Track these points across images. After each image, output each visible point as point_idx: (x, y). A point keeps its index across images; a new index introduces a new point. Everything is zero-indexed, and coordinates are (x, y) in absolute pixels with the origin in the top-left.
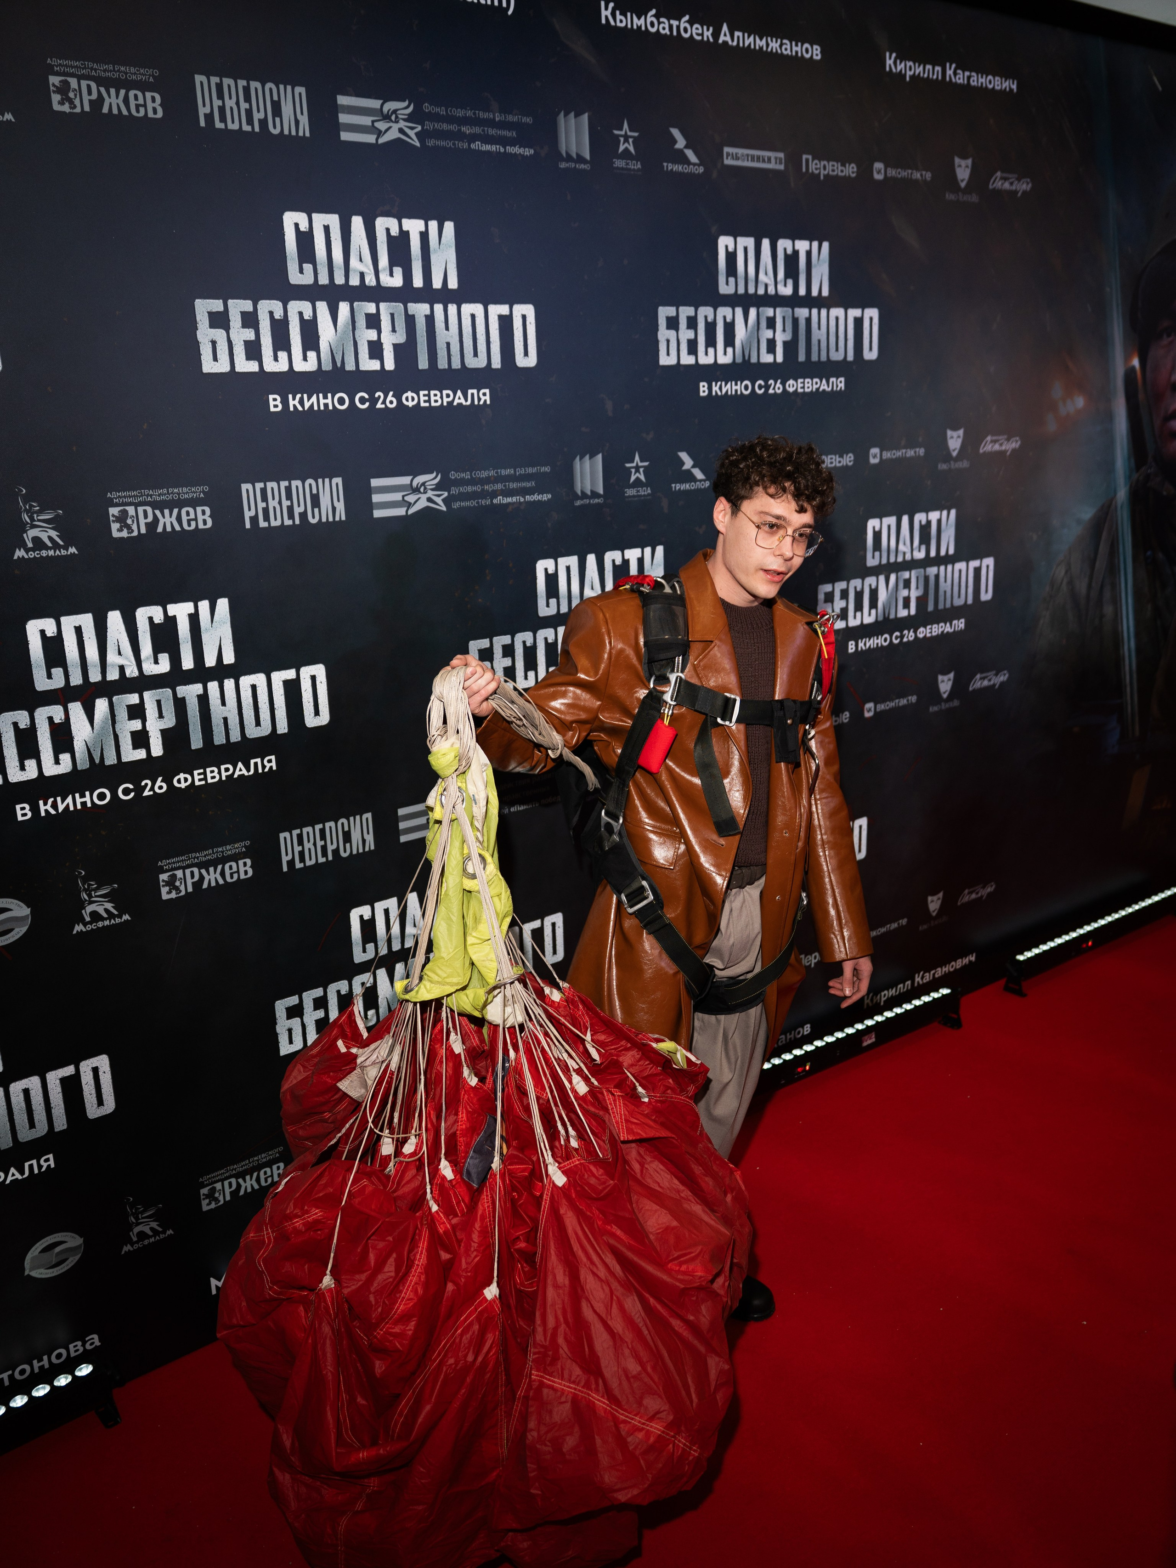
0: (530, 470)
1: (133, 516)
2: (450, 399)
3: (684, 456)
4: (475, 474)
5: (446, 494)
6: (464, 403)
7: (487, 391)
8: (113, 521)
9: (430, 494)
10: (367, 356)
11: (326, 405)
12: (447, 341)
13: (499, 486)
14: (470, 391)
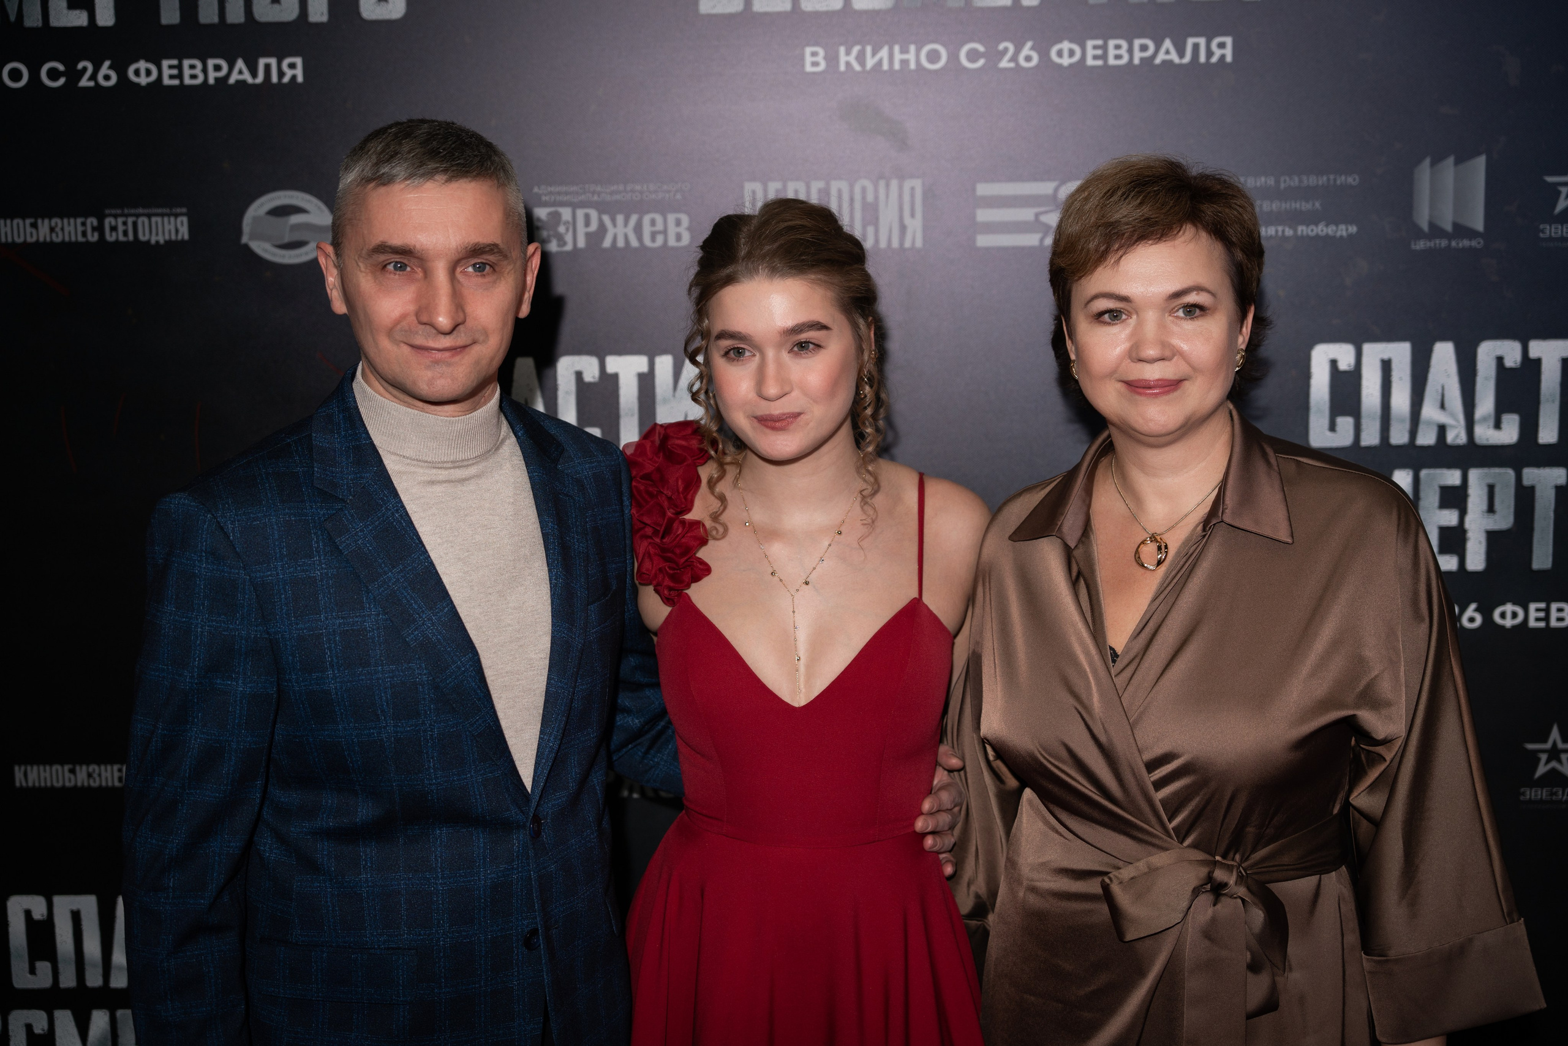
0: (1313, 181)
1: (568, 222)
2: (1148, 54)
6: (1176, 60)
7: (1228, 41)
8: (538, 228)
11: (904, 63)
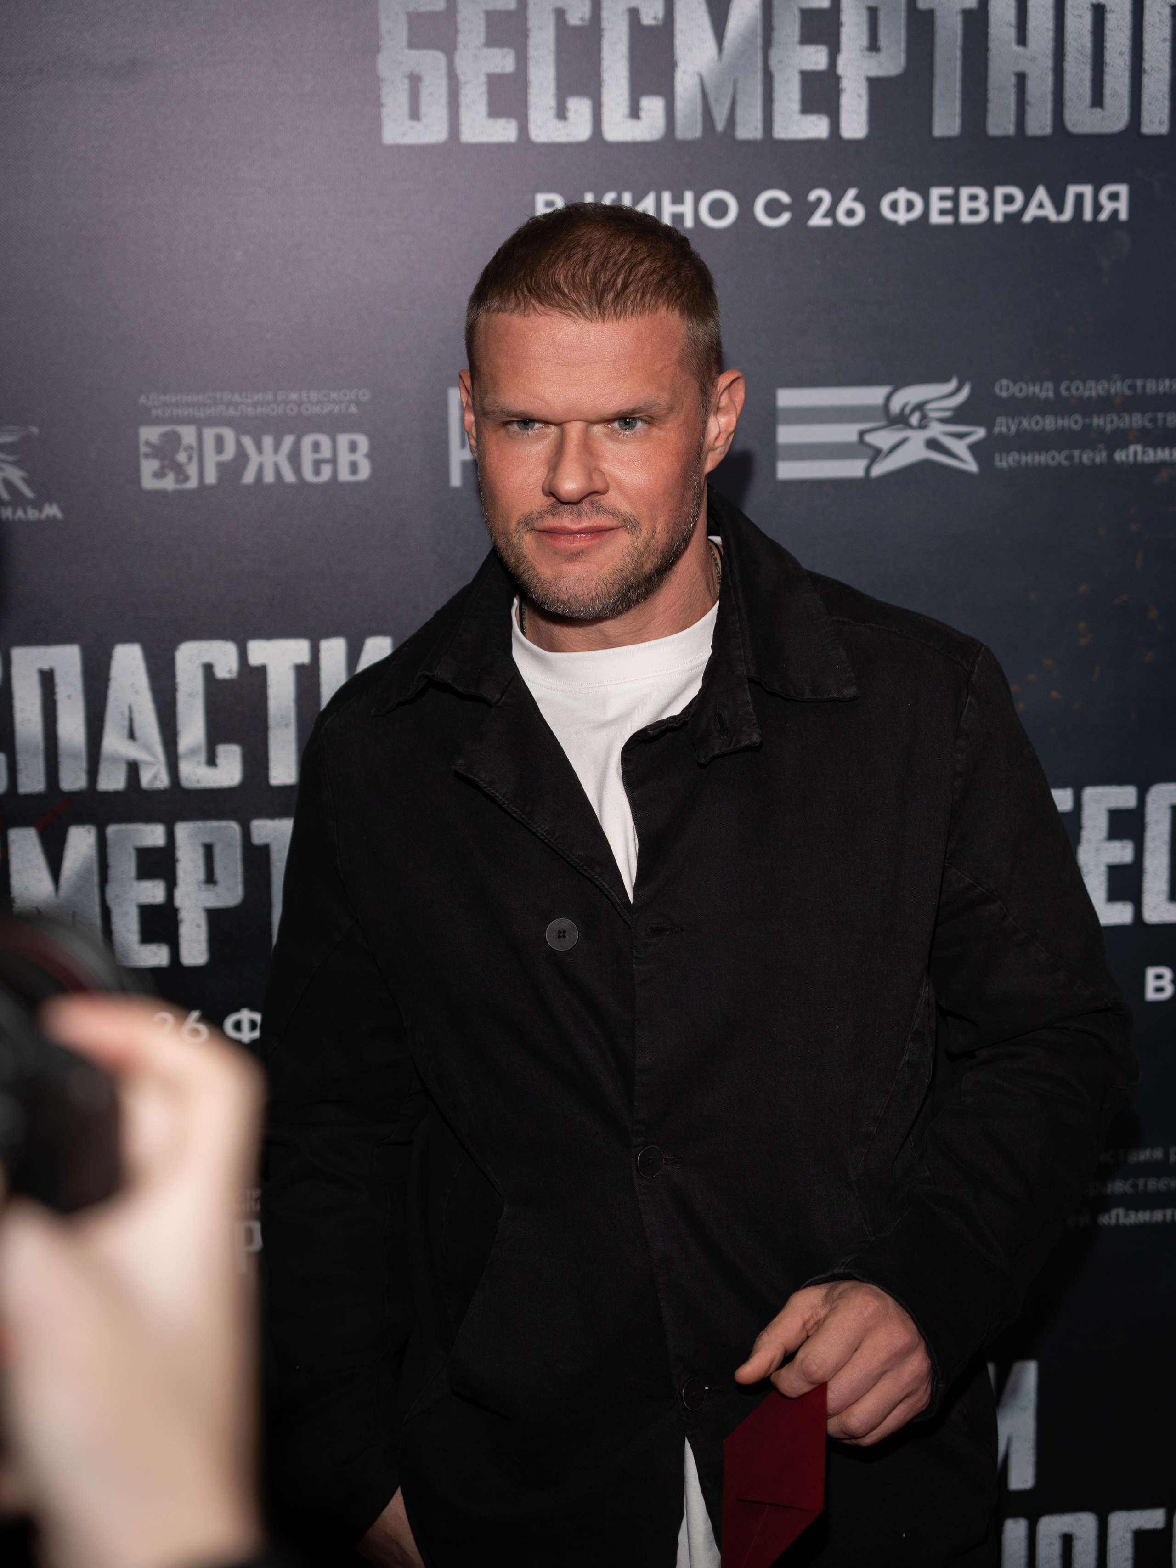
1: (191, 447)
2: (1014, 208)
4: (1068, 389)
5: (980, 433)
6: (1053, 216)
7: (1123, 190)
8: (147, 456)
9: (936, 430)
10: (796, 106)
11: (678, 218)
12: (1020, 68)
13: (1137, 420)
14: (1072, 191)
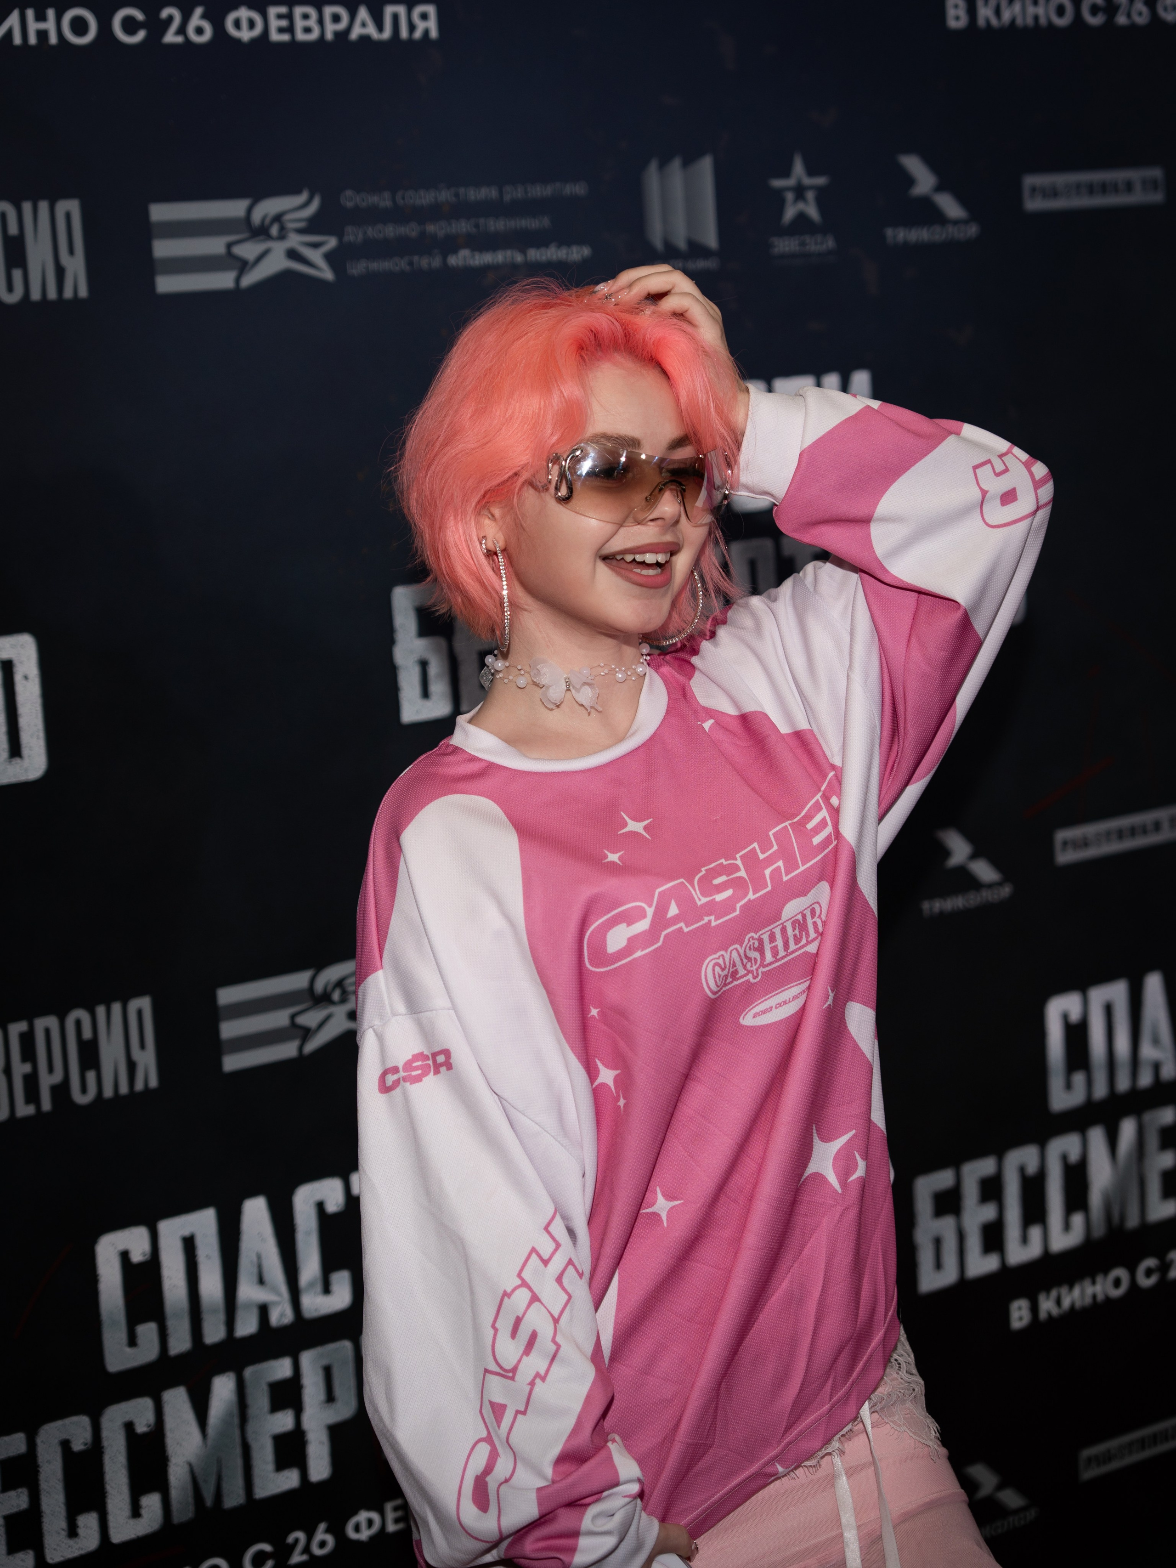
0: (538, 191)
2: (342, 26)
3: (913, 164)
4: (402, 198)
5: (332, 242)
6: (375, 34)
7: (431, 10)
9: (294, 241)
11: (42, 35)
14: (388, 11)
